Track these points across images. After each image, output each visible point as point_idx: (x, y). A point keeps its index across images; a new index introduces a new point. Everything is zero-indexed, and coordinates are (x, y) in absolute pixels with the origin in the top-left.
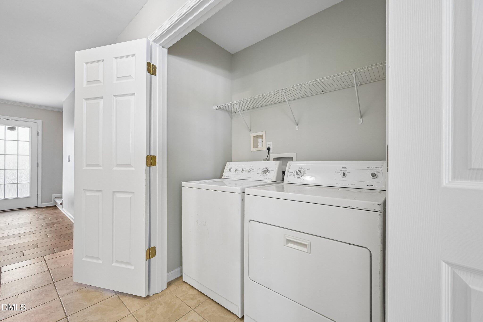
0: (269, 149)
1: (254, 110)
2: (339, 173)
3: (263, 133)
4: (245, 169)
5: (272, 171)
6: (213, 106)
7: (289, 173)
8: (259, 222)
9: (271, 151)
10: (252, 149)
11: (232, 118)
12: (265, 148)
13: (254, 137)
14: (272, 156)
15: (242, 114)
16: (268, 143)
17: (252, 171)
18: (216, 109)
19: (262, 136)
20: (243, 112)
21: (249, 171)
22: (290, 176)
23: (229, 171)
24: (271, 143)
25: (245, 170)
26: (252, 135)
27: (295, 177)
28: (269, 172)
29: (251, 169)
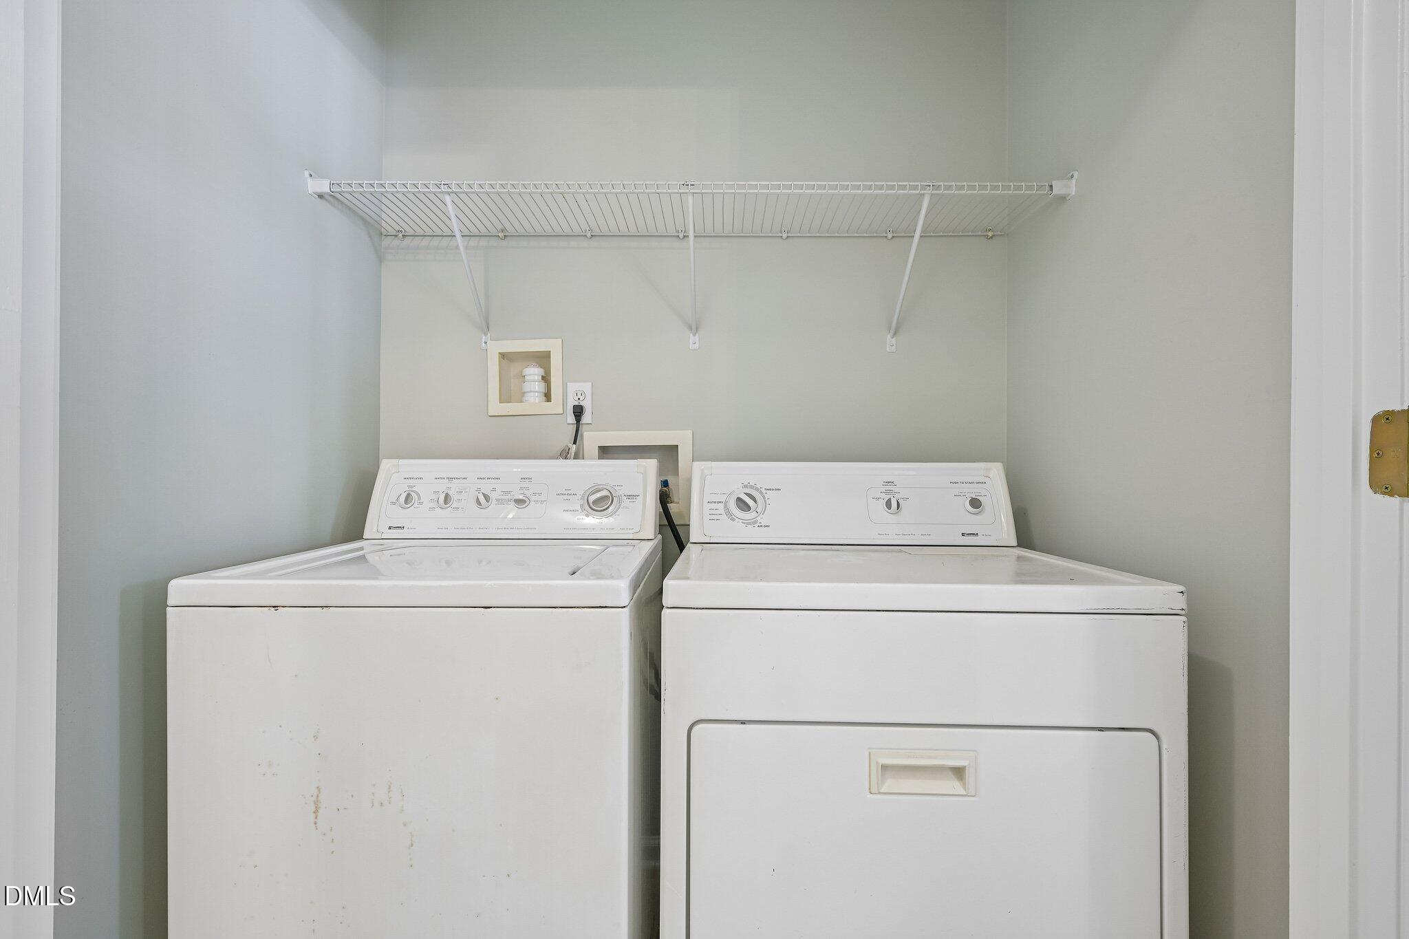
0: (578, 412)
1: (504, 243)
2: (878, 499)
3: (553, 346)
4: (494, 490)
5: (629, 497)
6: (307, 174)
7: (707, 506)
8: (743, 722)
9: (586, 418)
10: (496, 407)
11: (380, 258)
12: (560, 407)
13: (503, 356)
14: (592, 438)
15: (466, 248)
16: (572, 388)
17: (533, 498)
18: (321, 196)
19: (543, 359)
20: (473, 242)
21: (519, 502)
22: (713, 517)
23: (406, 501)
24: (586, 387)
25: (493, 496)
26: (495, 348)
27: (733, 520)
28: (620, 502)
29: (528, 493)
